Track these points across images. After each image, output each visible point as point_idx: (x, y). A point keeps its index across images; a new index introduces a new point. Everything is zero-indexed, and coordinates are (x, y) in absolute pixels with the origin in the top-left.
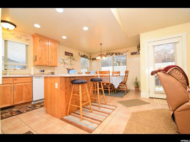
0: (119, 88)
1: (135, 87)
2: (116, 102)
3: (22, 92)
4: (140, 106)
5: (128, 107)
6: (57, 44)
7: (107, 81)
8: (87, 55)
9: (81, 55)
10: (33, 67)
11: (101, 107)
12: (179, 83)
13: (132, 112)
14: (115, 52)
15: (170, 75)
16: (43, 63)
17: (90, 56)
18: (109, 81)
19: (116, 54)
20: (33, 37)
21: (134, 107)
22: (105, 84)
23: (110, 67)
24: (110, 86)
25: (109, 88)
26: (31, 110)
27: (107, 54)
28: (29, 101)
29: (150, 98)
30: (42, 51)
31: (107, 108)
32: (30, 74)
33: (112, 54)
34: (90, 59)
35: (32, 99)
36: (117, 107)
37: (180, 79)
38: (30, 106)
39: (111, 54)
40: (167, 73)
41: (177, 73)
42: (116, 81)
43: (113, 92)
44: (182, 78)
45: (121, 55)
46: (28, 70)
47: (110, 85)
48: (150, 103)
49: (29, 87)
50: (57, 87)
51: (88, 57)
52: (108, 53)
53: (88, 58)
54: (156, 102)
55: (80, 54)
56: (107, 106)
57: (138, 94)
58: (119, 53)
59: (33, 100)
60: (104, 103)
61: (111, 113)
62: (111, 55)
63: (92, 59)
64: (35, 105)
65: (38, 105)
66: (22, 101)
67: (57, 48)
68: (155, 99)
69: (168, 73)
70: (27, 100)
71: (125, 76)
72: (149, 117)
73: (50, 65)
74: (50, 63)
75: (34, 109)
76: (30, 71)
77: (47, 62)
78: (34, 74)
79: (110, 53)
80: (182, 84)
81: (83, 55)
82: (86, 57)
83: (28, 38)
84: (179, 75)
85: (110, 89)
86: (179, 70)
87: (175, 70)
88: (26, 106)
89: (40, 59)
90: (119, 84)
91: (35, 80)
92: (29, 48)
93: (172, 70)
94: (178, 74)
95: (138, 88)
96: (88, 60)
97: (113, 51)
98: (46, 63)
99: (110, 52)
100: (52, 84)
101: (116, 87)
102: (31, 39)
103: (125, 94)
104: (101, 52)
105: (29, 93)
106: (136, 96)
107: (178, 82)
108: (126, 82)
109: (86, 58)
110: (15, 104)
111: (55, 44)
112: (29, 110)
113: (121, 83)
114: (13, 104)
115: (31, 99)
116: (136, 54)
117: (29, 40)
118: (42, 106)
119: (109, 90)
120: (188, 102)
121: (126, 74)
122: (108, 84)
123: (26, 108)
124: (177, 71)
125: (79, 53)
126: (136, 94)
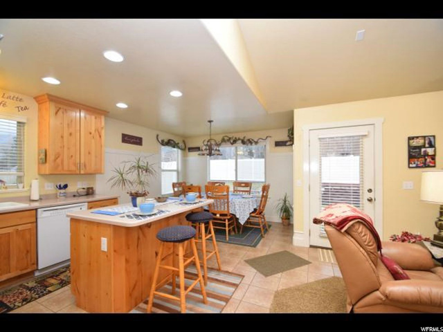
0: (247, 222)
1: (282, 219)
2: (242, 261)
3: (9, 251)
4: (292, 270)
5: (266, 275)
6: (103, 118)
7: (223, 207)
8: (177, 140)
9: (163, 141)
10: (37, 179)
11: (209, 278)
12: (363, 251)
13: (276, 290)
14: (242, 138)
15: (349, 234)
16: (66, 168)
17: (184, 142)
18: (226, 207)
19: (243, 142)
20: (37, 101)
21: (279, 275)
22: (218, 215)
23: (229, 160)
24: (229, 220)
25: (227, 223)
26: (36, 299)
27: (223, 140)
28: (29, 270)
29: (311, 246)
30: (62, 137)
31: (223, 282)
32: (30, 197)
33: (235, 141)
34: (183, 150)
35: (35, 266)
36: (244, 276)
37: (366, 243)
38: (31, 284)
39: (232, 141)
40: (343, 230)
41: (361, 232)
42: (242, 209)
43: (235, 231)
44: (369, 242)
45: (254, 144)
46: (23, 187)
47: (229, 217)
48: (310, 263)
49: (28, 236)
50: (104, 247)
51: (180, 145)
52: (226, 138)
53: (179, 148)
54: (322, 260)
55: (159, 137)
56: (222, 277)
57: (288, 236)
58: (249, 140)
59: (40, 268)
60: (216, 266)
61: (231, 297)
62: (232, 144)
63: (187, 150)
64: (44, 280)
65: (53, 281)
66: (10, 272)
67: (102, 128)
68: (320, 250)
69: (345, 231)
70: (21, 270)
71: (263, 196)
72: (308, 304)
73: (82, 172)
74: (82, 167)
75: (44, 295)
76: (30, 190)
77: (75, 164)
78: (40, 196)
79: (230, 138)
80: (368, 254)
81: (166, 141)
82: (175, 145)
83: (23, 105)
84: (364, 236)
85: (229, 227)
86: (365, 225)
87: (357, 226)
88: (21, 286)
89: (56, 158)
90: (249, 216)
91: (43, 215)
92: (25, 131)
93: (353, 225)
94: (363, 234)
95: (289, 219)
96: (179, 150)
97: (237, 136)
98: (73, 168)
99: (230, 136)
100: (91, 239)
101: (242, 222)
102: (34, 106)
103: (262, 237)
104: (210, 135)
105: (28, 252)
106: (285, 241)
107: (361, 249)
108: (263, 210)
109: (174, 147)
111: (96, 118)
112: (29, 297)
113: (252, 213)
115: (33, 264)
116: (286, 145)
117: (26, 108)
118: (63, 284)
119: (227, 229)
120: (378, 290)
121: (263, 193)
122: (226, 215)
123: (21, 293)
124: (361, 226)
125: (157, 136)
126: (284, 236)
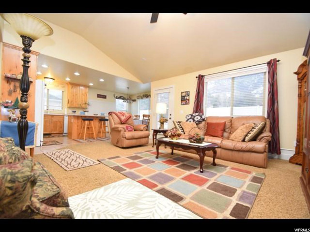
6: (88, 89)
8: (125, 96)
9: (117, 97)
10: (66, 108)
16: (75, 105)
17: (130, 97)
20: (67, 85)
49: (61, 123)
55: (115, 95)
66: (56, 131)
67: (87, 92)
70: (59, 132)
74: (80, 105)
82: (123, 99)
89: (71, 102)
92: (64, 94)
110: (52, 132)
111: (85, 89)
114: (50, 133)
